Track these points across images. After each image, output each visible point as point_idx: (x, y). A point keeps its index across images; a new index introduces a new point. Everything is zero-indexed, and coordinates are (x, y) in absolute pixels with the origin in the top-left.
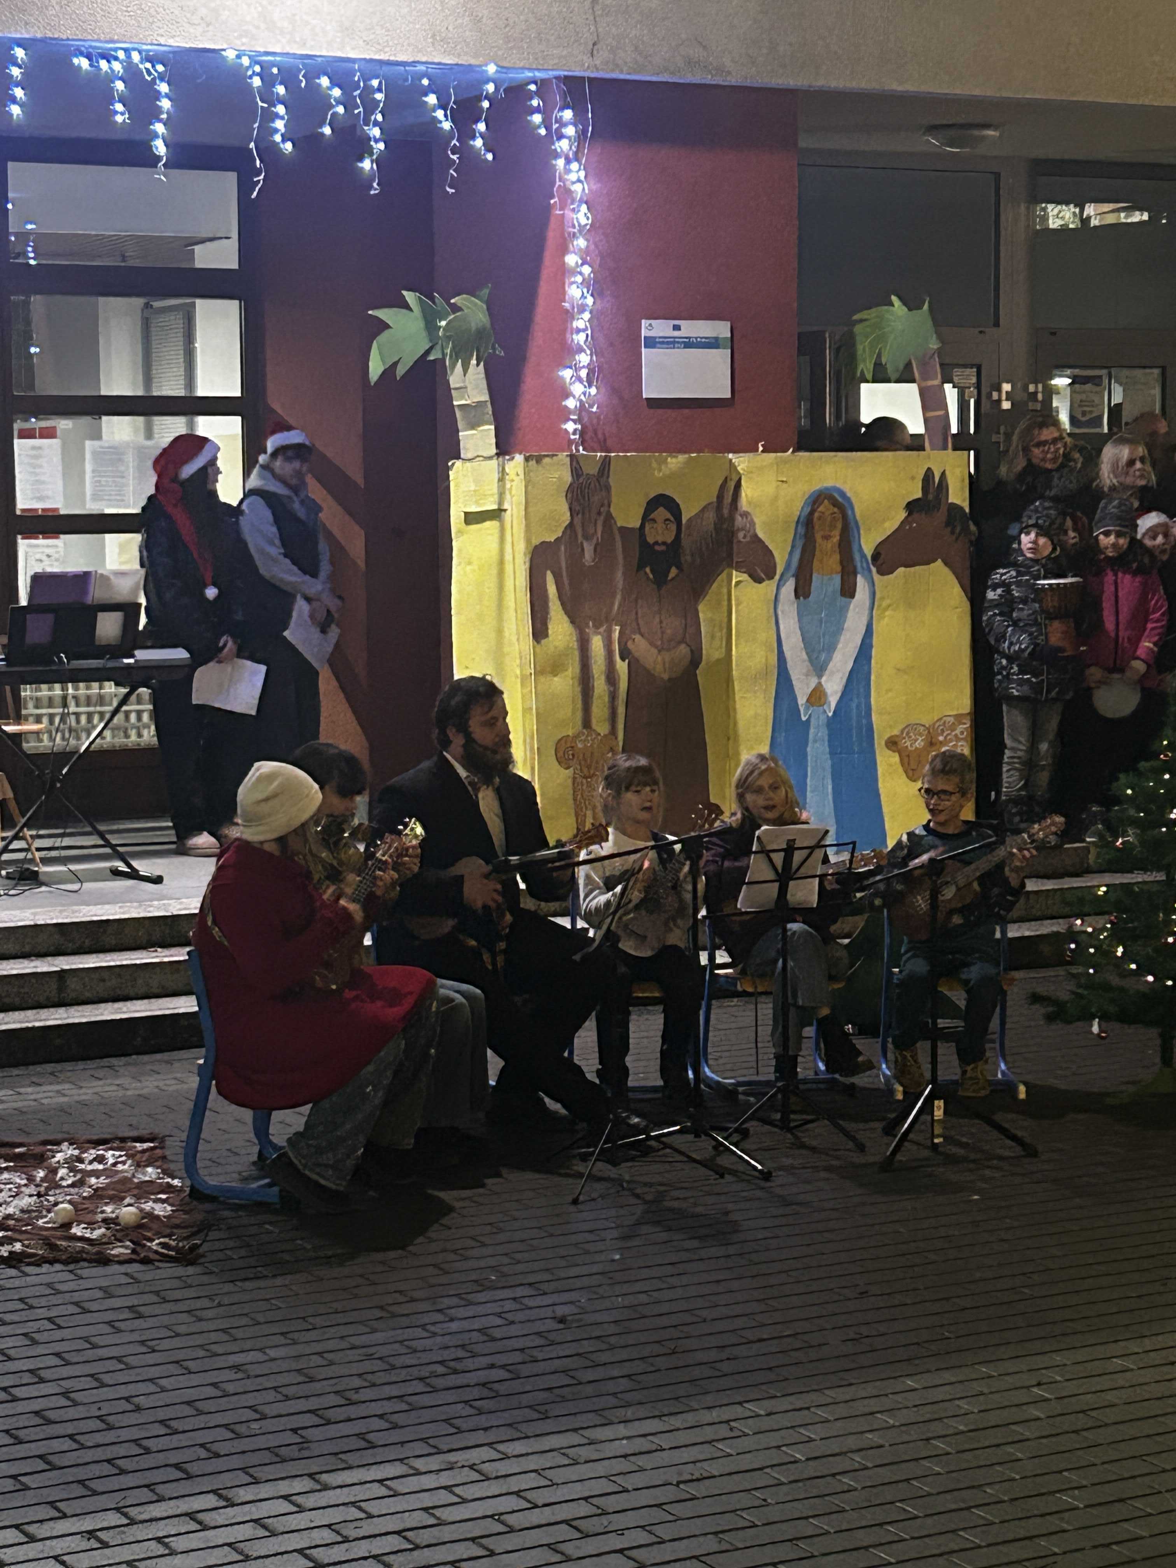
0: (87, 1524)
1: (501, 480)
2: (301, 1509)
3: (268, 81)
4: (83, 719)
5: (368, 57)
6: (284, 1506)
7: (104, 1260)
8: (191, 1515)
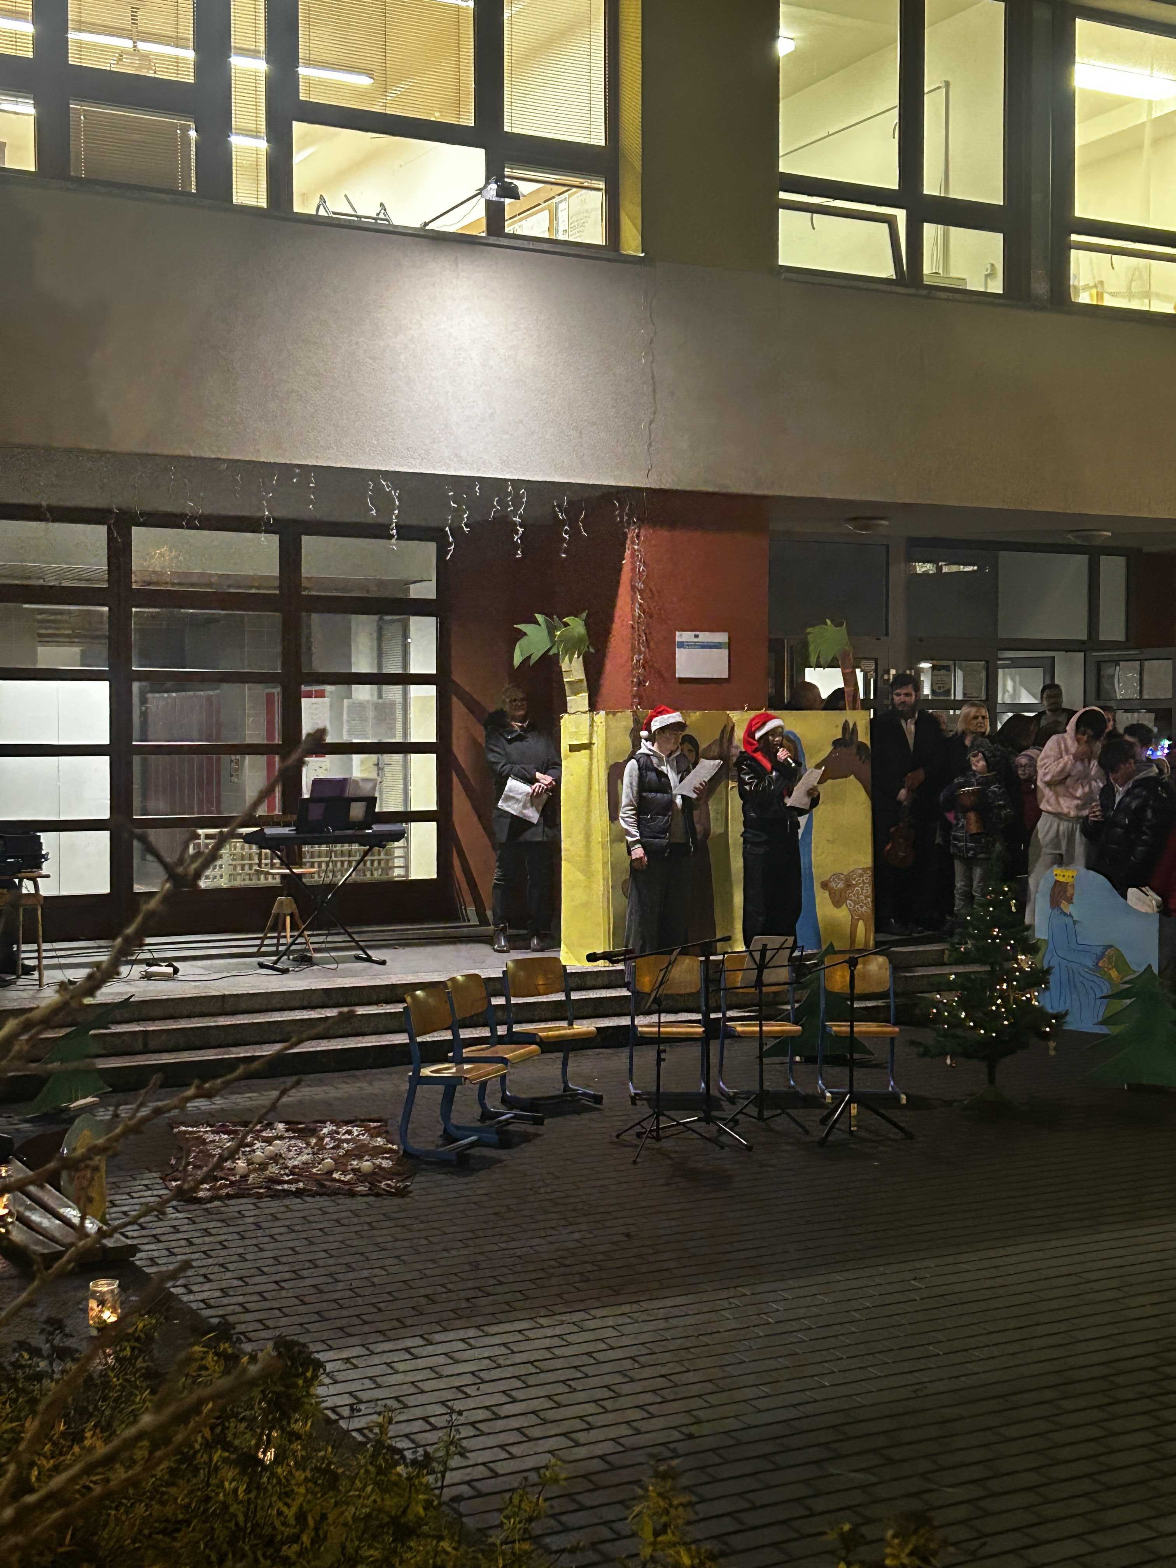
0: (345, 1354)
1: (591, 726)
2: (473, 1348)
3: (458, 492)
5: (517, 478)
6: (462, 1346)
7: (352, 1194)
8: (407, 1350)
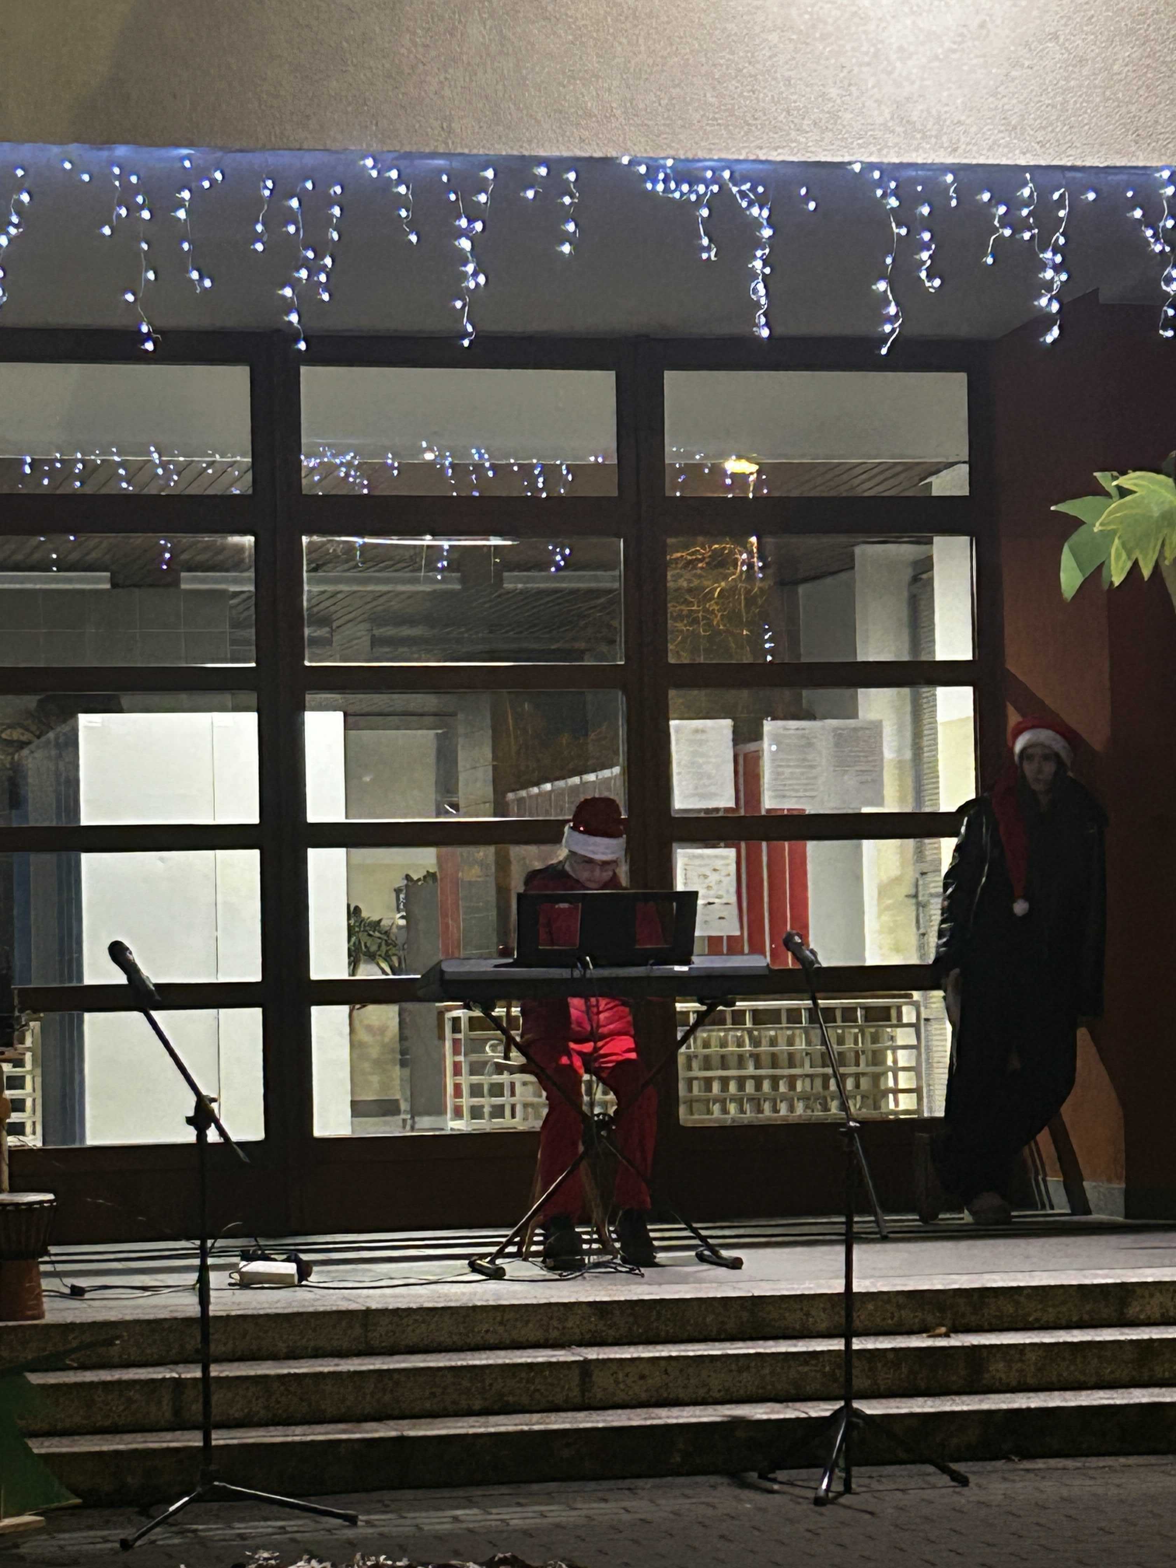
3: (909, 200)
4: (766, 1086)
5: (1043, 163)
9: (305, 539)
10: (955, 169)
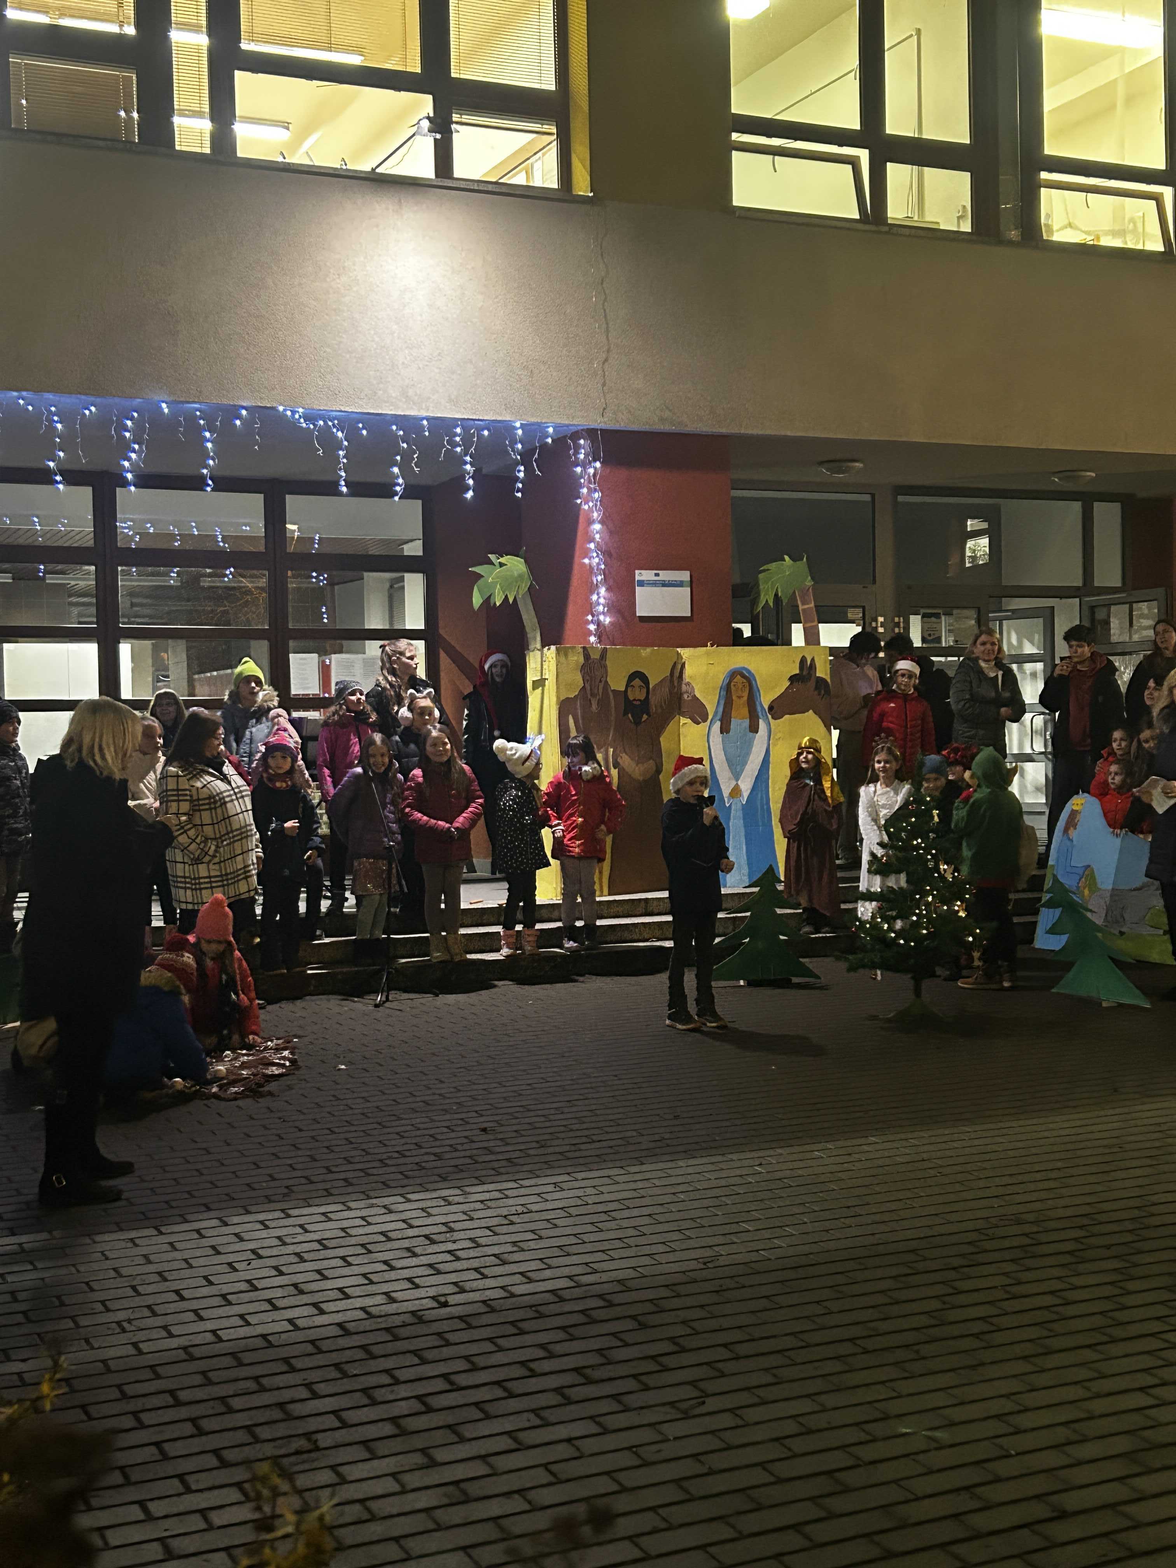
0: (132, 1235)
1: (545, 661)
2: (267, 1228)
6: (257, 1226)
8: (198, 1231)
9: (120, 568)
10: (428, 419)
